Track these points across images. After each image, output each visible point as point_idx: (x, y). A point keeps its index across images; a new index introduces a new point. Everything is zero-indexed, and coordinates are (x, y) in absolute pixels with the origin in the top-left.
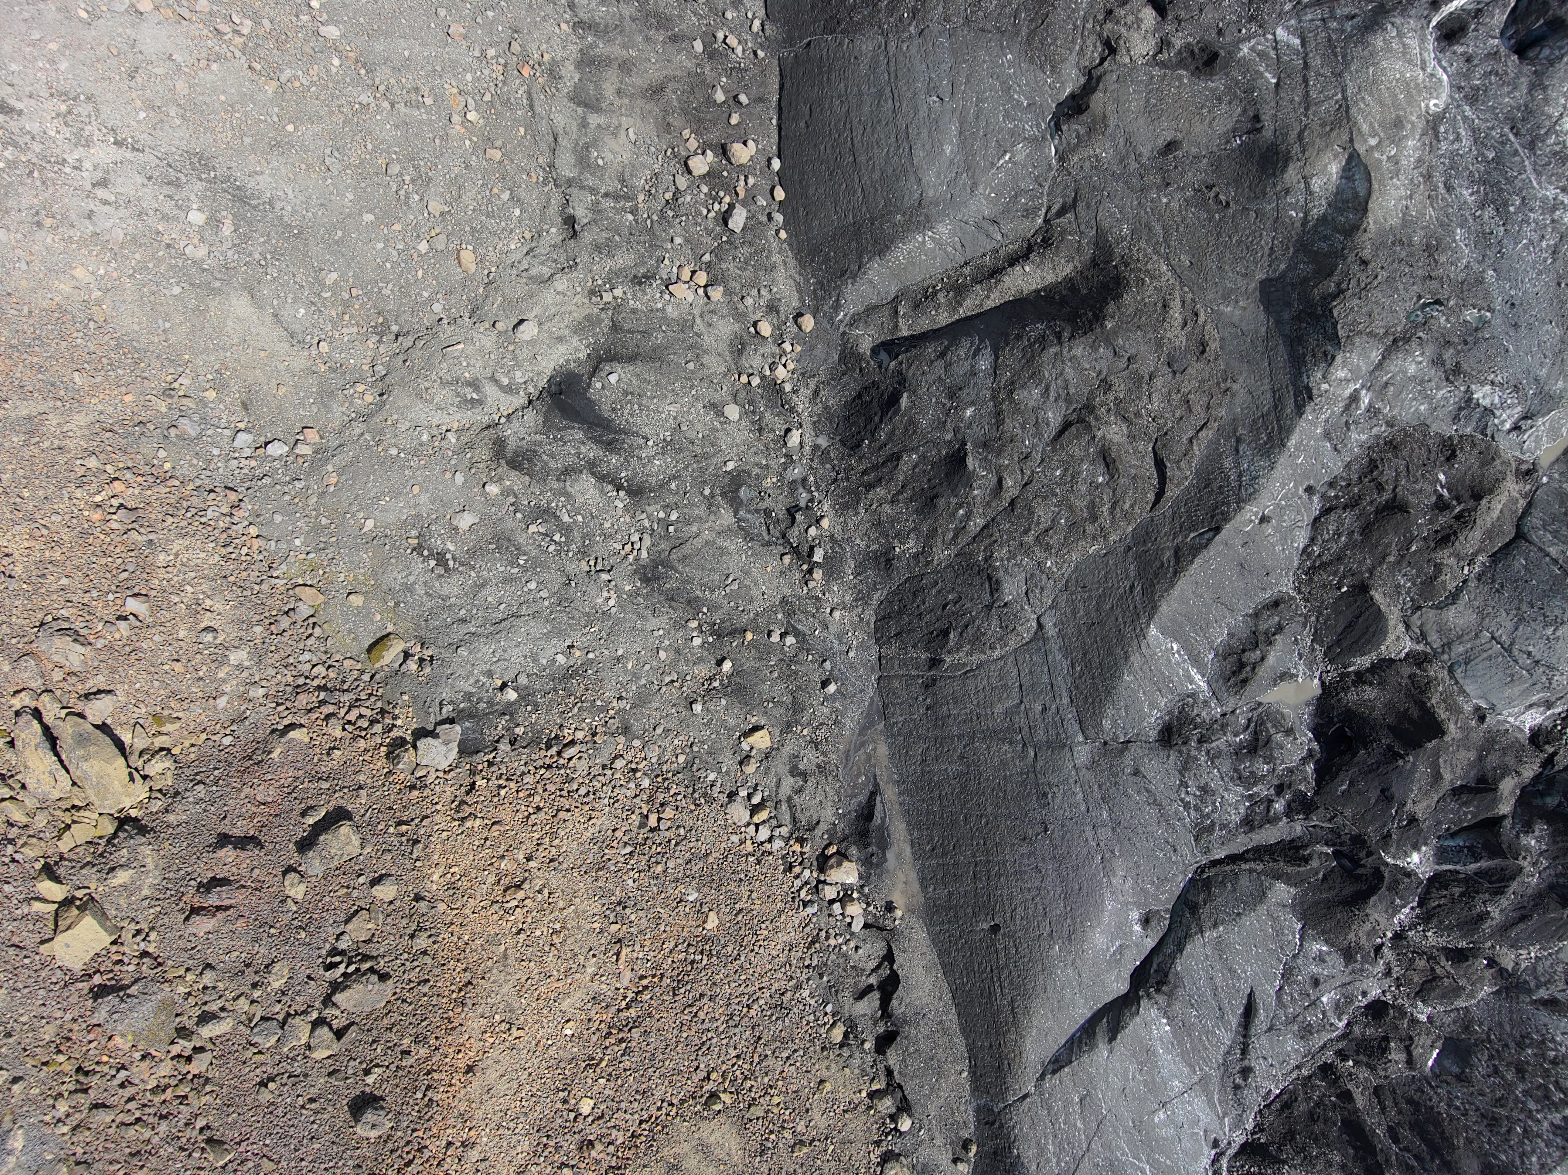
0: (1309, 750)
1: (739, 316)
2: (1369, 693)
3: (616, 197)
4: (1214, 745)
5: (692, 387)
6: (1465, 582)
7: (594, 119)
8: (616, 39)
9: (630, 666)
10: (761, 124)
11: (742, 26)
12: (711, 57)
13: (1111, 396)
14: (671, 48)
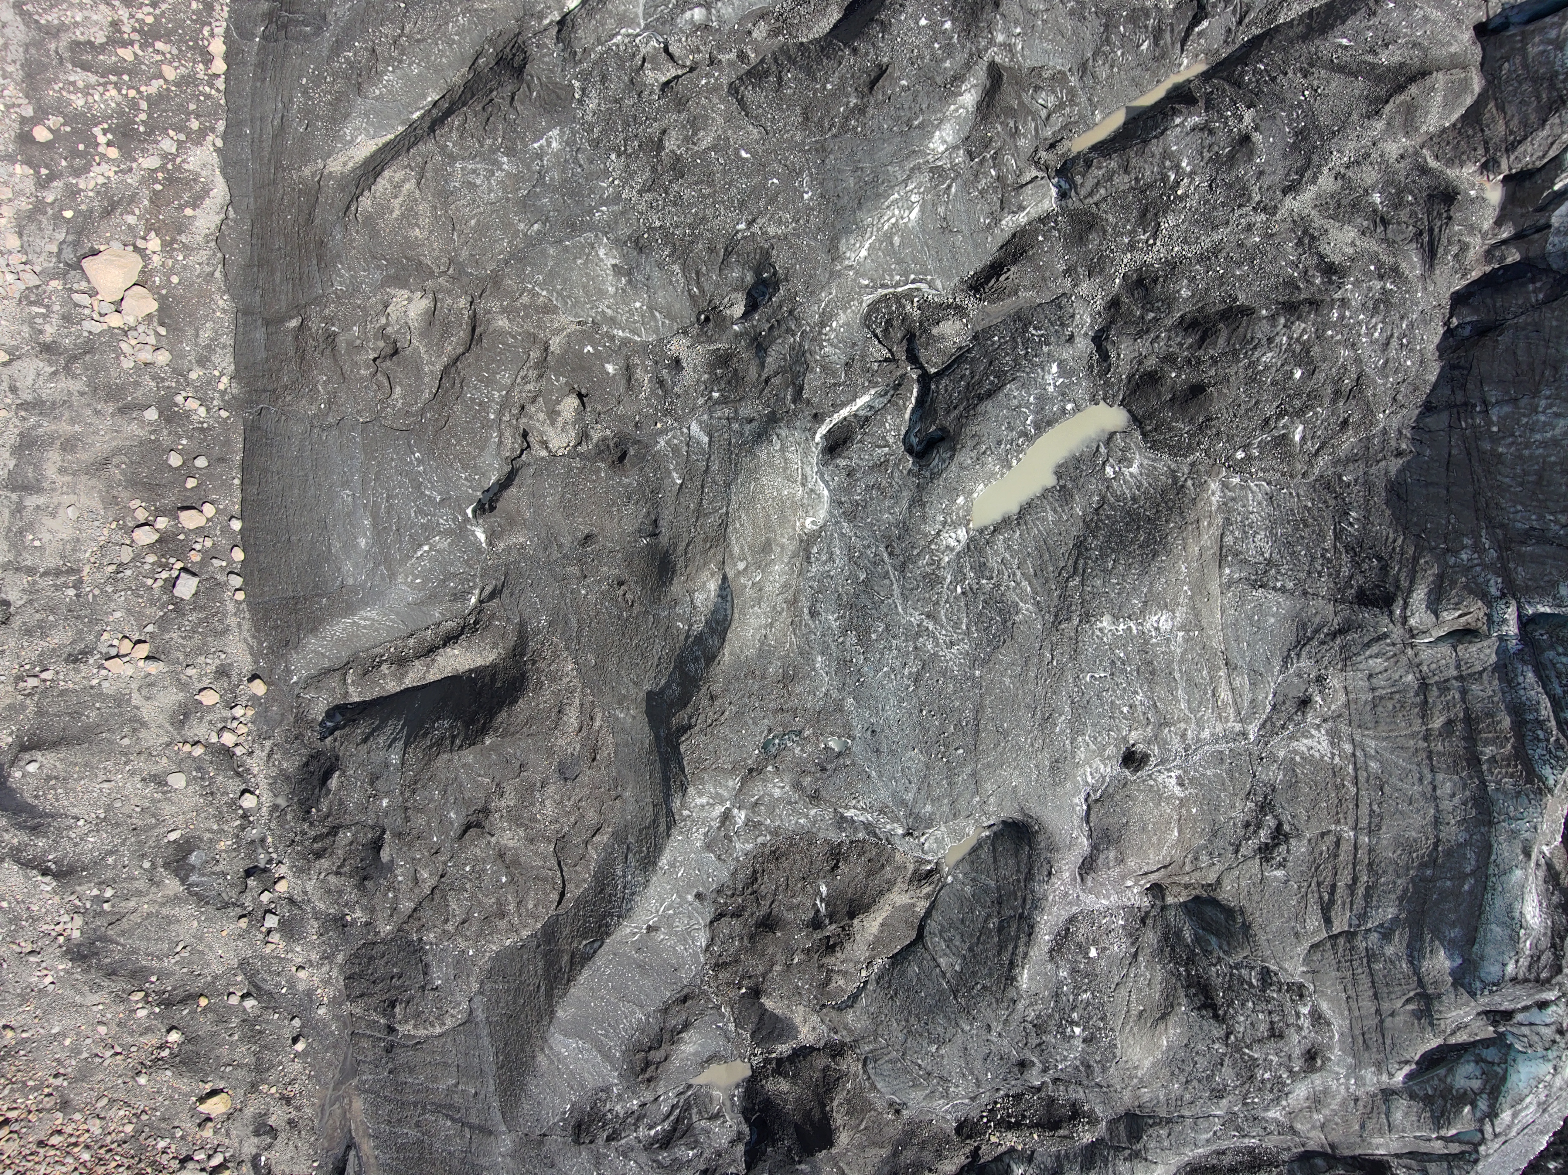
0: (739, 1133)
1: (183, 686)
2: (784, 1085)
3: (58, 573)
4: (623, 1142)
5: (126, 764)
6: (866, 983)
7: (31, 501)
8: (62, 415)
9: (67, 1042)
10: (223, 484)
11: (209, 383)
12: (169, 421)
13: (503, 803)
14: (120, 421)
